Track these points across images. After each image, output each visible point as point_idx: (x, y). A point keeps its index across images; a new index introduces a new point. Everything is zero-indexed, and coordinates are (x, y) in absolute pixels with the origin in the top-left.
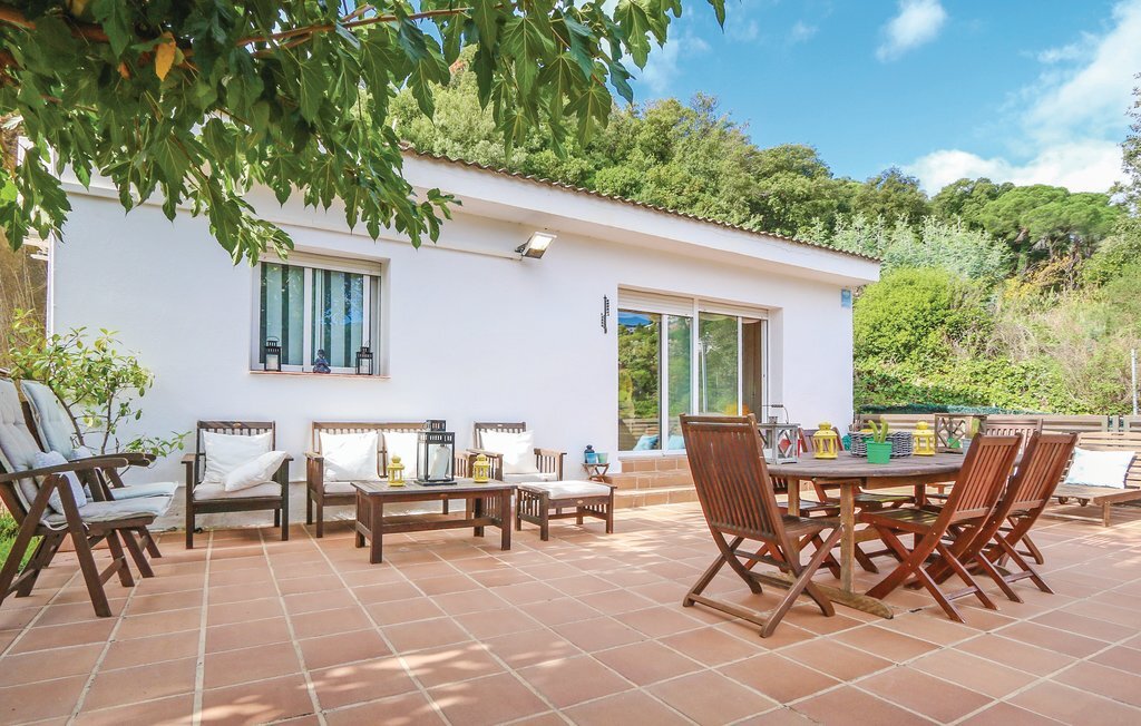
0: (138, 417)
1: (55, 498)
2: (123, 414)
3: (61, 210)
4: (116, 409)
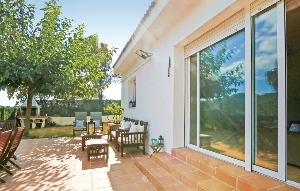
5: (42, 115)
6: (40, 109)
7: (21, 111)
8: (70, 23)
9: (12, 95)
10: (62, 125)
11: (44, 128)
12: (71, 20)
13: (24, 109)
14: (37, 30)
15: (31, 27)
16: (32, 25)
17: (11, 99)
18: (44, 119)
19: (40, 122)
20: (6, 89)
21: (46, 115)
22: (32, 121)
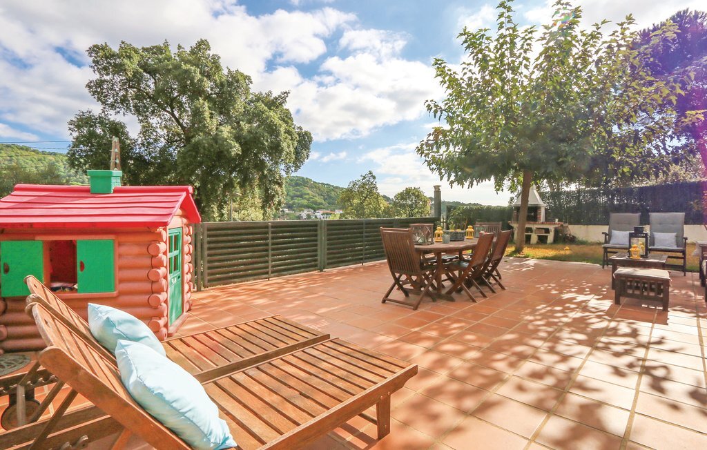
5: (548, 219)
6: (546, 210)
7: (515, 213)
8: (599, 31)
9: (500, 186)
10: (589, 241)
11: (551, 244)
12: (599, 24)
13: (518, 208)
14: (535, 70)
15: (526, 67)
16: (529, 62)
17: (500, 192)
18: (552, 228)
19: (545, 233)
20: (492, 178)
21: (557, 220)
22: (530, 230)
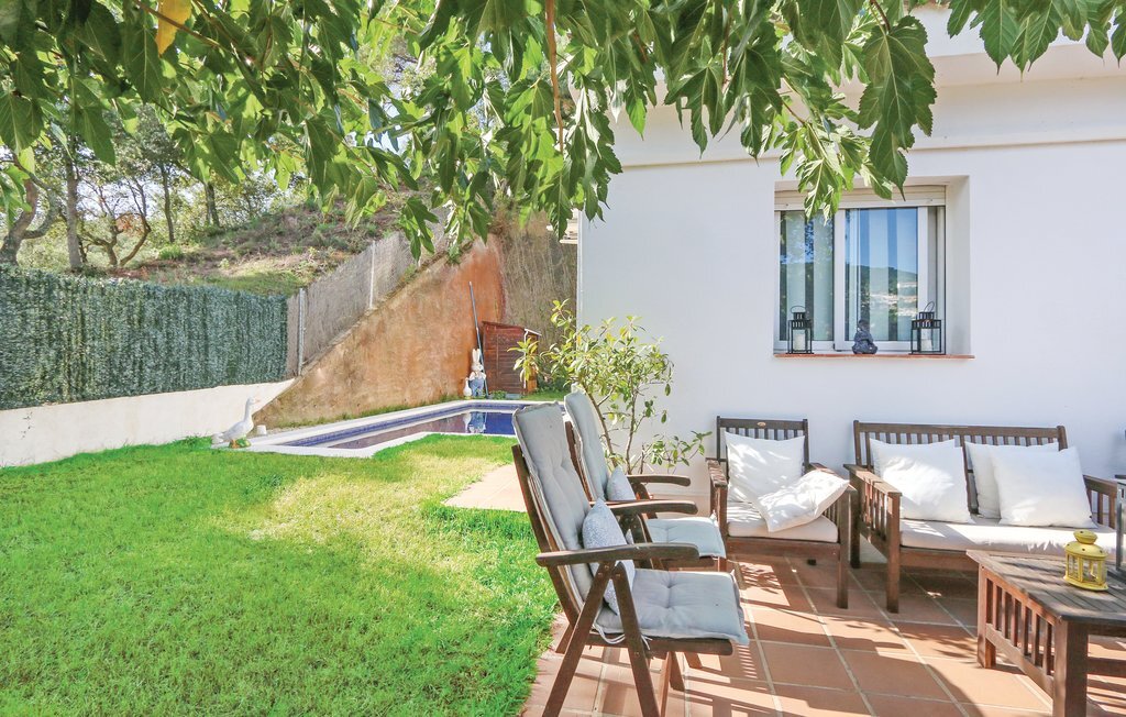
0: (664, 419)
1: (610, 591)
2: (648, 414)
3: (607, 171)
4: (640, 408)
